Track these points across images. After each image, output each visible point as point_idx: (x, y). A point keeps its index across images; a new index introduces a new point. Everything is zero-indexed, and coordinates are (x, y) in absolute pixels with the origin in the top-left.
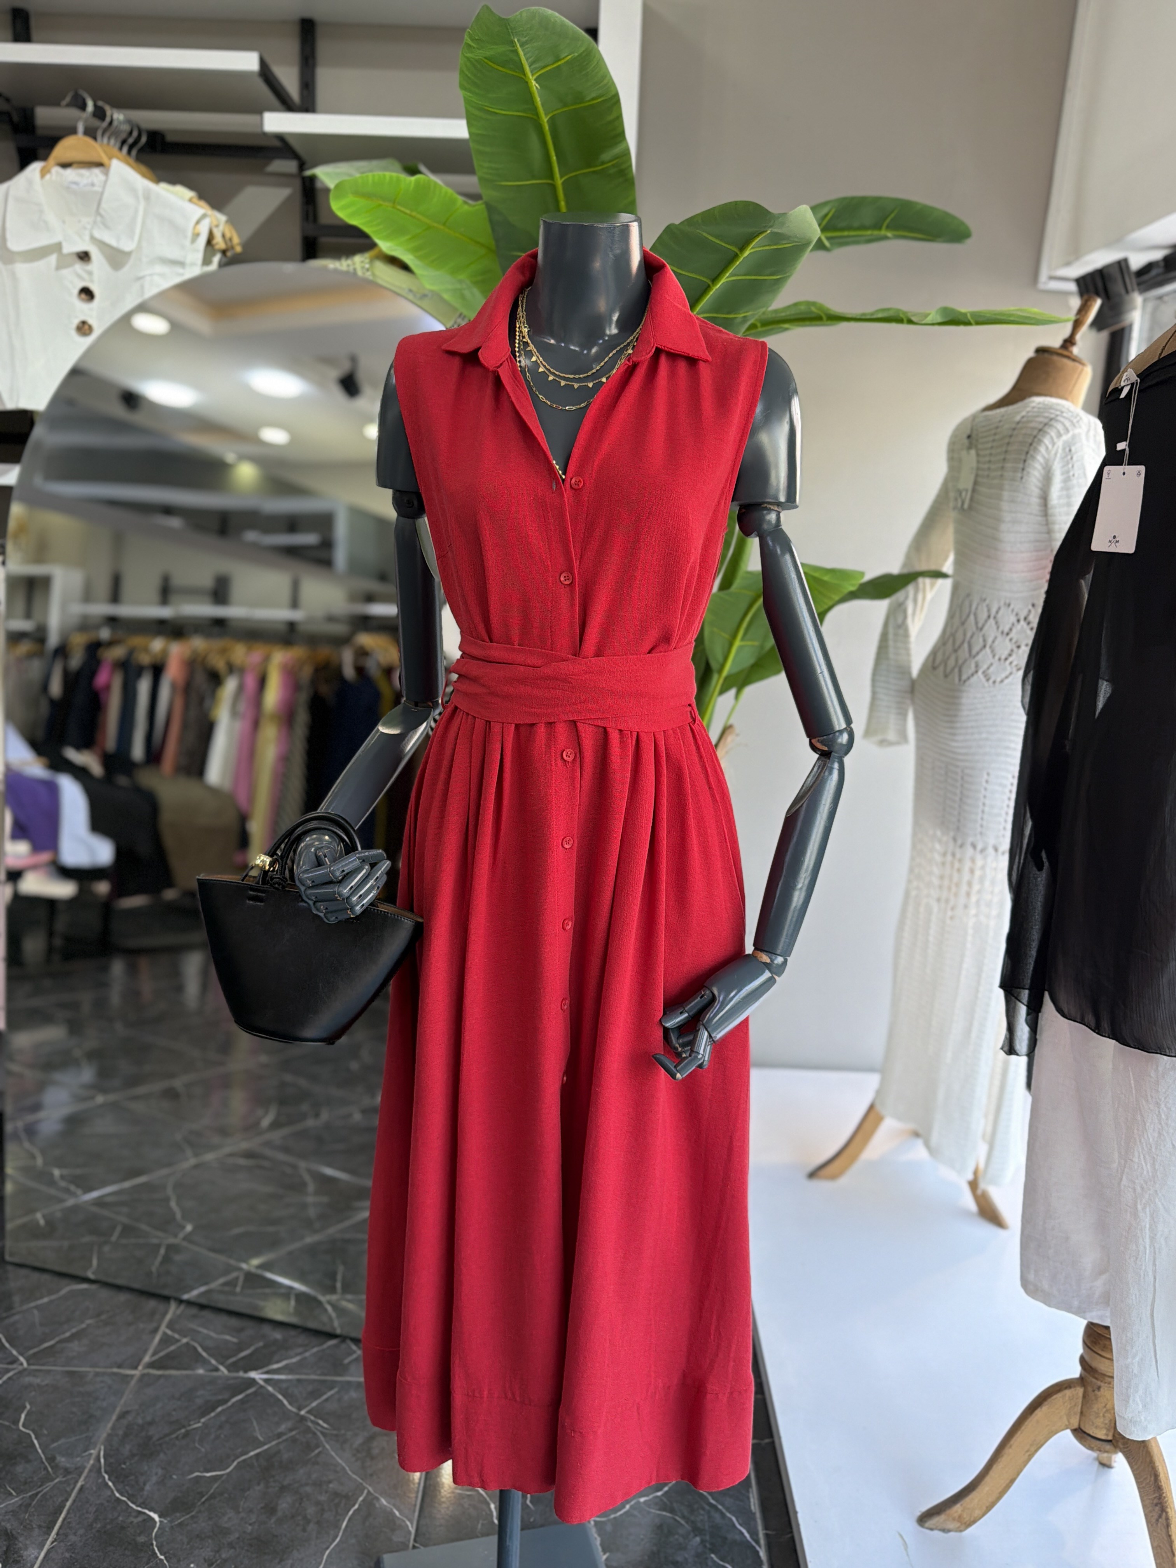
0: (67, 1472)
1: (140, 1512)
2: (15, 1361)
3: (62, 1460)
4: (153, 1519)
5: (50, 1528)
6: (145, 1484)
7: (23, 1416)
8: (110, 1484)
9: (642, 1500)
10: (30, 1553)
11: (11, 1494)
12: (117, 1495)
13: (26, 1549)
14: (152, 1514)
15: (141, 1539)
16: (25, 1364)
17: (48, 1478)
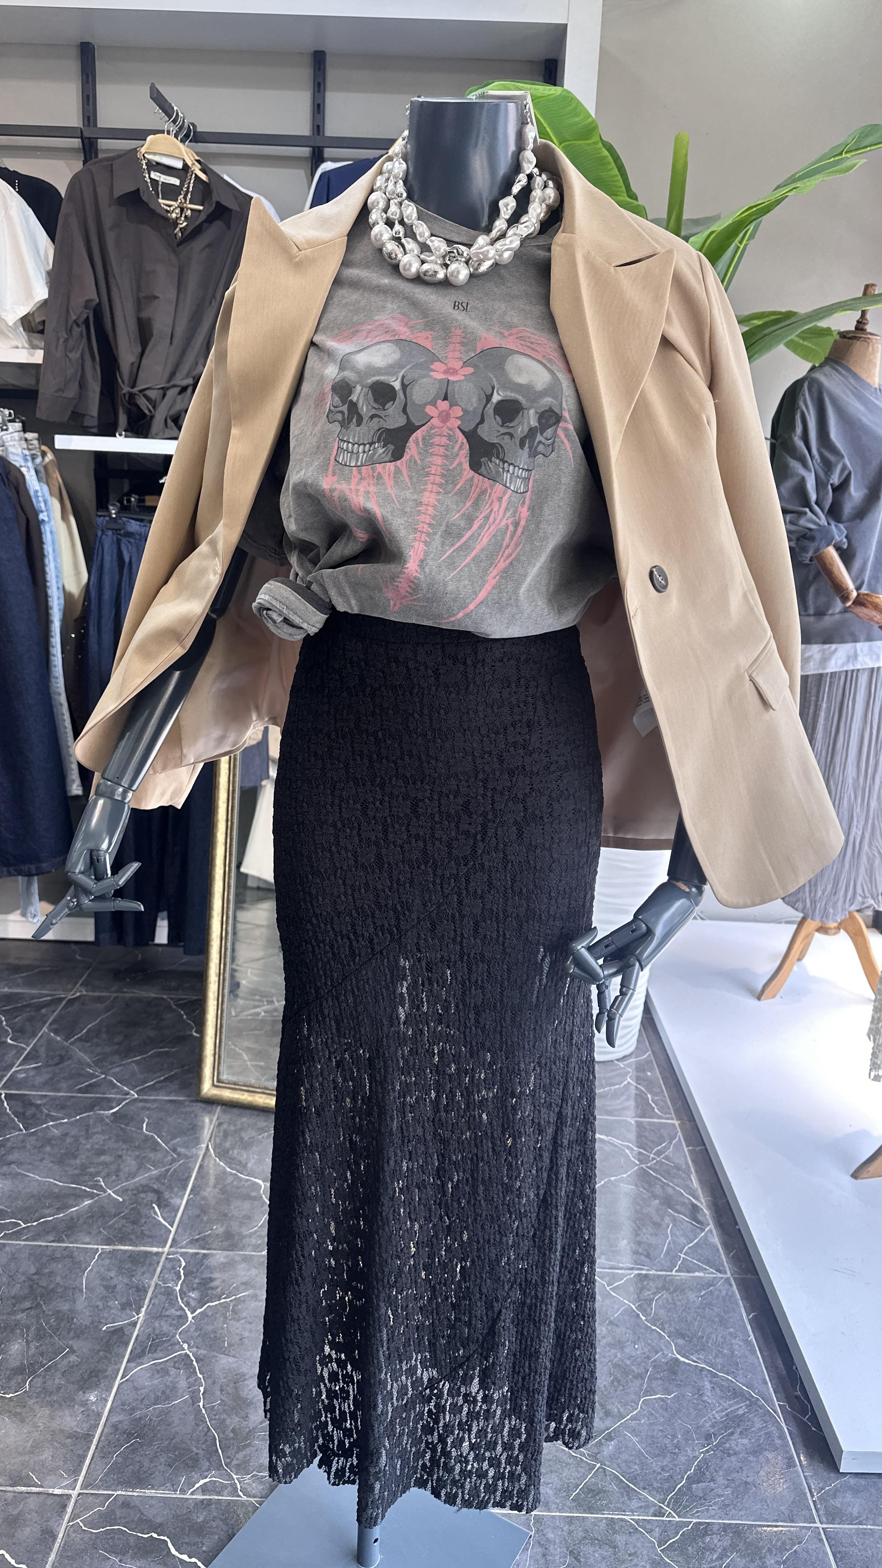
0: (187, 1157)
1: (248, 1180)
2: (128, 1094)
3: (182, 1150)
4: (258, 1184)
5: (185, 1188)
6: (246, 1164)
7: (145, 1125)
8: (221, 1163)
9: (613, 1179)
10: (175, 1201)
11: (150, 1169)
12: (228, 1170)
13: (172, 1198)
14: (257, 1180)
15: (253, 1194)
16: (136, 1096)
17: (174, 1161)
